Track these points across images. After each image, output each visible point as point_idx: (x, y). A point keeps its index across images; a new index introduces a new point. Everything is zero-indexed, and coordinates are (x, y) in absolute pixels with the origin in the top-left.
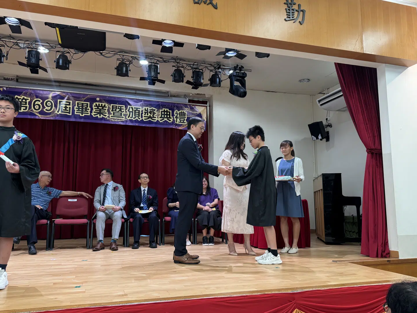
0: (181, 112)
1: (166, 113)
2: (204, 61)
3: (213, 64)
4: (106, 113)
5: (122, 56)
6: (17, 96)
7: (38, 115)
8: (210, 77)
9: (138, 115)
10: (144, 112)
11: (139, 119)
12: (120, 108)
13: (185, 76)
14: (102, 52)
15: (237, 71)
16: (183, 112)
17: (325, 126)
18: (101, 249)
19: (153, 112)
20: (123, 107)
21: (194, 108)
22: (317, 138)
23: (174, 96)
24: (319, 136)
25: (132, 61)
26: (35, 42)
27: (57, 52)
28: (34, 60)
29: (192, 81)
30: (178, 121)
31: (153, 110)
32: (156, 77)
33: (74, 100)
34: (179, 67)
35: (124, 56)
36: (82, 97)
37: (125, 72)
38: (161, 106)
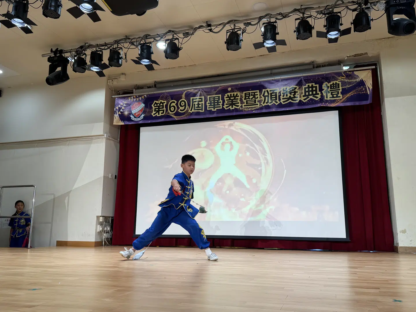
0: (333, 83)
1: (310, 89)
4: (238, 103)
6: (156, 101)
7: (174, 116)
8: (354, 19)
9: (275, 99)
10: (283, 93)
11: (277, 102)
13: (313, 28)
16: (336, 83)
19: (293, 91)
20: (257, 92)
21: (352, 75)
23: (324, 66)
25: (245, 29)
26: (147, 36)
27: (166, 40)
28: (145, 55)
29: (325, 31)
30: (328, 97)
31: (293, 89)
32: (274, 39)
33: (205, 95)
34: (304, 18)
35: (234, 25)
36: (214, 90)
37: (235, 42)
38: (304, 82)
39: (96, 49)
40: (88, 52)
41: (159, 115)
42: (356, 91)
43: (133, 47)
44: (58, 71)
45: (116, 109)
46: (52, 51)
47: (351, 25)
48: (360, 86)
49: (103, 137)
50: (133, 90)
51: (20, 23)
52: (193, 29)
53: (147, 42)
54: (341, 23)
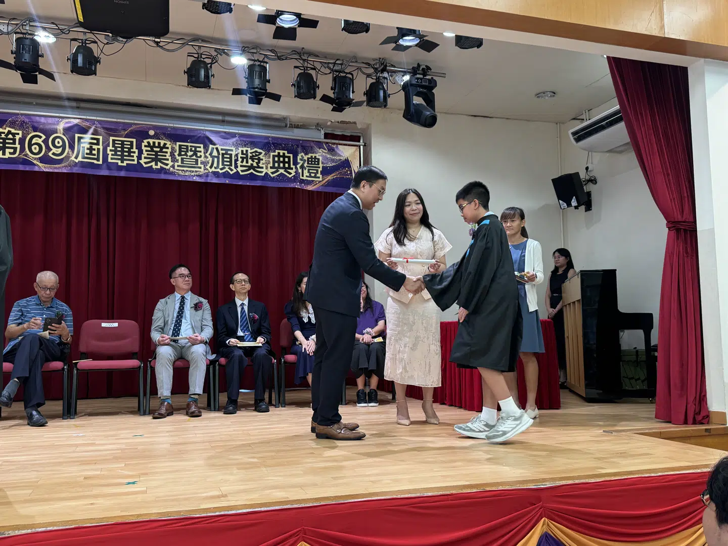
0: (312, 156)
1: (281, 159)
2: (355, 57)
3: (372, 63)
4: (168, 160)
5: (197, 48)
7: (38, 163)
8: (368, 89)
9: (228, 163)
10: (241, 157)
11: (232, 170)
12: (193, 149)
13: (318, 87)
14: (159, 40)
15: (418, 76)
16: (315, 157)
17: (584, 181)
18: (168, 415)
19: (257, 157)
20: (200, 147)
21: (336, 149)
22: (569, 205)
23: (297, 127)
24: (573, 200)
25: (216, 58)
26: (30, 22)
27: (72, 40)
28: (28, 56)
30: (305, 175)
31: (257, 154)
32: (264, 88)
33: (105, 134)
34: (307, 69)
36: (122, 129)
38: (272, 146)
41: (4, 157)
42: (340, 173)
47: (364, 96)
48: (344, 168)
54: (352, 90)
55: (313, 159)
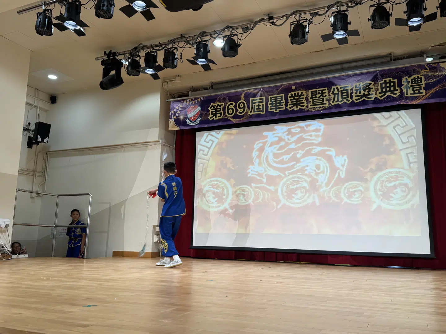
0: (415, 77)
1: (388, 85)
4: (304, 103)
6: (213, 104)
7: (232, 119)
8: (440, 2)
9: (346, 97)
10: (355, 90)
11: (348, 101)
13: (391, 15)
16: (418, 77)
19: (368, 88)
20: (325, 90)
25: (311, 20)
26: (203, 34)
27: (224, 37)
28: (201, 54)
29: (406, 18)
30: (409, 93)
31: (368, 85)
32: (345, 29)
33: (266, 95)
34: (380, 4)
35: (300, 16)
36: (276, 90)
37: (300, 35)
38: (380, 77)
39: (150, 50)
40: (142, 54)
41: (216, 119)
42: (442, 86)
43: (189, 46)
44: (112, 75)
45: (171, 114)
46: (105, 53)
47: (437, 9)
49: (159, 143)
50: (189, 93)
51: (72, 25)
52: (253, 23)
53: (203, 40)
54: (424, 7)
55: (416, 79)
